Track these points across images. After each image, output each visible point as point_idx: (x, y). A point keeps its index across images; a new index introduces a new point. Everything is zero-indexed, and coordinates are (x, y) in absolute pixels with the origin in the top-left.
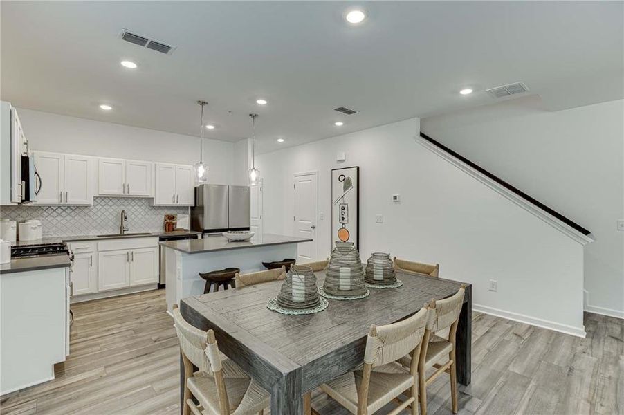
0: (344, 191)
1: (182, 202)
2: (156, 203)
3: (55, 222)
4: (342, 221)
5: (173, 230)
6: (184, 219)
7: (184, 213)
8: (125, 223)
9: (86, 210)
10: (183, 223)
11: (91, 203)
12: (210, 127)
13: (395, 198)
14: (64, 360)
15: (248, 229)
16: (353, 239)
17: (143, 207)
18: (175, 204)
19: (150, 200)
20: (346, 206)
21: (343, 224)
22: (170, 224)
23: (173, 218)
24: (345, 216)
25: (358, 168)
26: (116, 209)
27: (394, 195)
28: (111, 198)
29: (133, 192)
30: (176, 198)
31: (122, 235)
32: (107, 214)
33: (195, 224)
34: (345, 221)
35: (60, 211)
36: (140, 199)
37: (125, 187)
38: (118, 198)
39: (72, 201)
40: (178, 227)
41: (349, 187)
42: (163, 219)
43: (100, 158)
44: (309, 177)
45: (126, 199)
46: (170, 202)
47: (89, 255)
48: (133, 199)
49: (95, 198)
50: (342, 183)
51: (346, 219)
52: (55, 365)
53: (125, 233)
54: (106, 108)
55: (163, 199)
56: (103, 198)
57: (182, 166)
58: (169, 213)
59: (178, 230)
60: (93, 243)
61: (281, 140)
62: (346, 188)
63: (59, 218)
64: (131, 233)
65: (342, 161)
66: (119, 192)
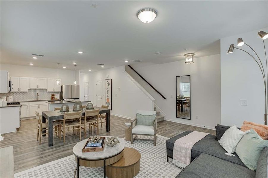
0: (108, 87)
1: (57, 90)
2: (48, 91)
3: (17, 97)
5: (54, 99)
6: (57, 96)
7: (58, 94)
8: (38, 97)
9: (26, 93)
10: (57, 97)
11: (27, 91)
12: (64, 68)
14: (19, 127)
15: (79, 99)
16: (110, 102)
17: (44, 92)
19: (46, 90)
20: (108, 91)
21: (108, 97)
22: (53, 97)
23: (54, 95)
25: (111, 80)
26: (36, 93)
27: (119, 88)
28: (34, 90)
29: (41, 88)
30: (54, 89)
31: (37, 100)
32: (33, 94)
33: (62, 98)
35: (18, 93)
36: (43, 89)
37: (38, 86)
38: (36, 90)
39: (22, 91)
40: (56, 98)
42: (51, 96)
43: (30, 78)
44: (100, 82)
45: (39, 90)
46: (53, 91)
47: (27, 106)
49: (29, 90)
50: (108, 84)
51: (108, 95)
52: (17, 128)
53: (38, 100)
54: (31, 64)
55: (50, 90)
56: (31, 89)
58: (53, 94)
59: (56, 99)
60: (28, 103)
63: (18, 96)
64: (40, 100)
65: (108, 77)
66: (36, 88)
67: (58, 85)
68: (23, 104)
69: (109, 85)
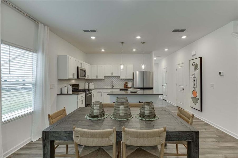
0: (195, 71)
1: (129, 78)
2: (121, 78)
4: (194, 87)
6: (130, 84)
7: (130, 82)
8: (113, 84)
9: (102, 80)
11: (104, 78)
12: (134, 50)
13: (220, 73)
15: (152, 88)
16: (199, 96)
18: (126, 78)
19: (119, 77)
20: (195, 79)
21: (195, 88)
22: (125, 85)
23: (127, 83)
24: (195, 84)
25: (201, 58)
27: (220, 72)
29: (114, 75)
30: (126, 76)
32: (109, 81)
34: (195, 87)
35: (96, 80)
36: (116, 77)
37: (112, 73)
39: (99, 78)
40: (128, 86)
41: (197, 69)
43: (105, 65)
44: (182, 65)
46: (124, 78)
47: (101, 93)
48: (114, 77)
50: (194, 67)
51: (195, 85)
53: (113, 87)
54: (103, 50)
57: (128, 65)
58: (126, 81)
60: (102, 90)
61: (166, 50)
62: (195, 69)
63: (98, 83)
64: (115, 87)
65: (194, 55)
66: (110, 75)
67: (122, 70)
68: (99, 91)
69: (196, 68)
